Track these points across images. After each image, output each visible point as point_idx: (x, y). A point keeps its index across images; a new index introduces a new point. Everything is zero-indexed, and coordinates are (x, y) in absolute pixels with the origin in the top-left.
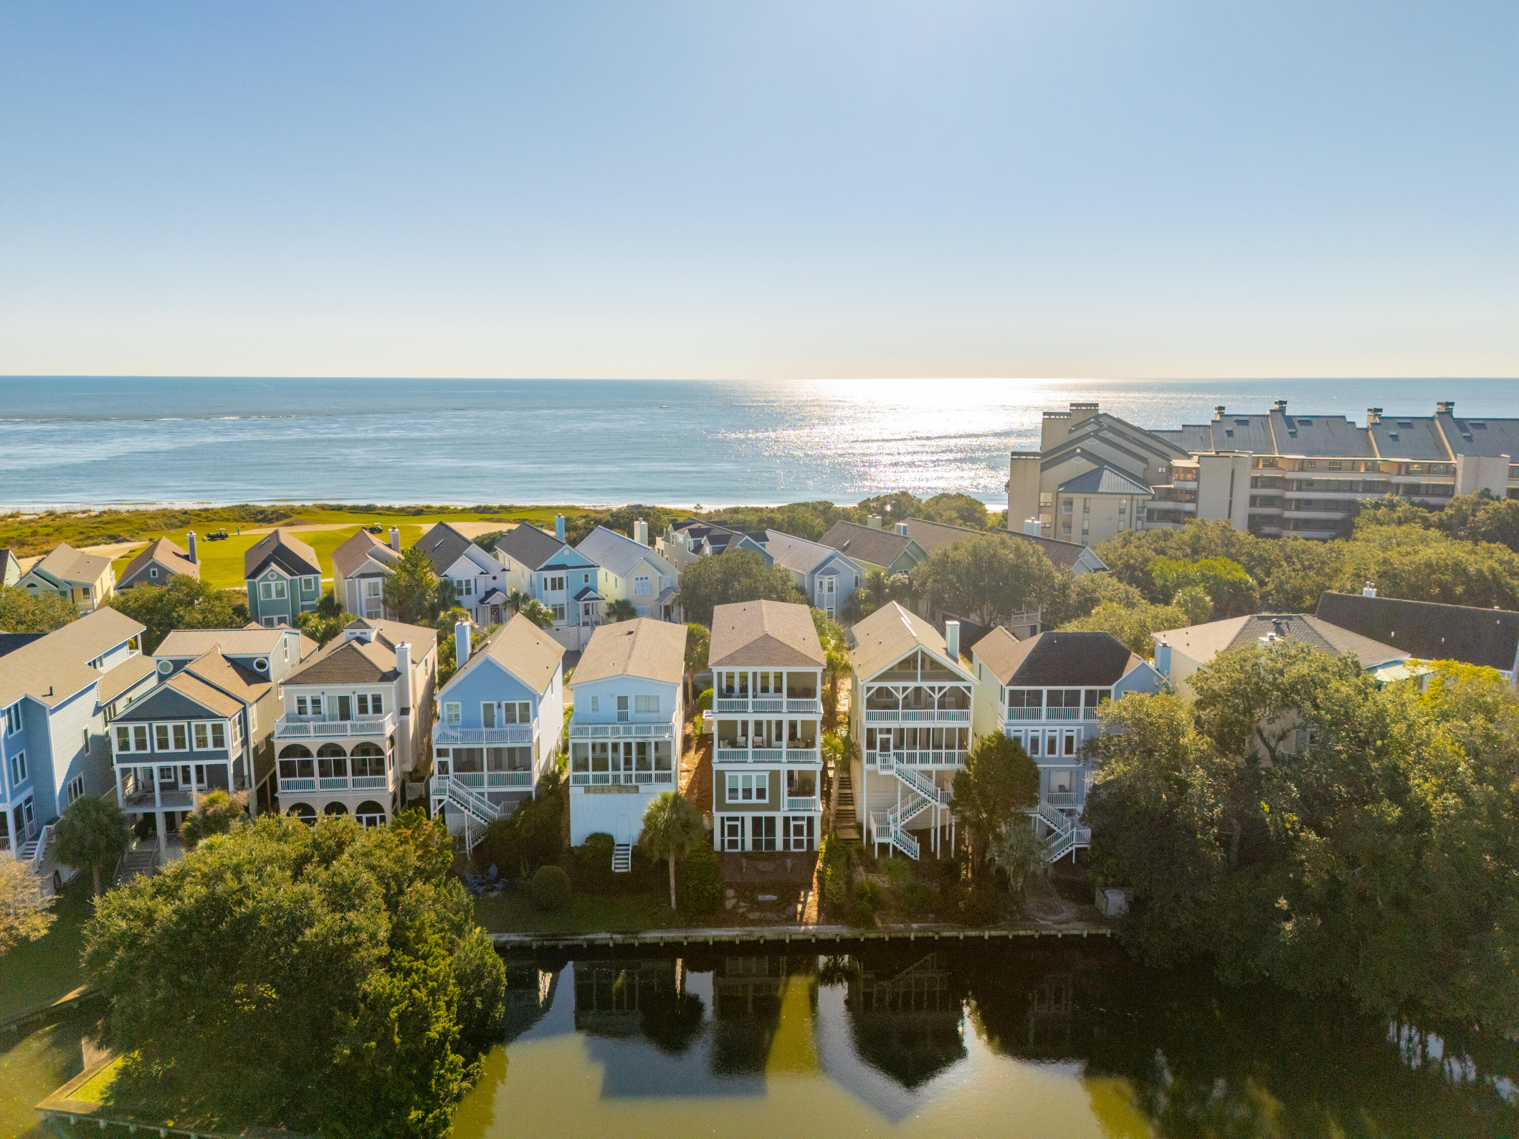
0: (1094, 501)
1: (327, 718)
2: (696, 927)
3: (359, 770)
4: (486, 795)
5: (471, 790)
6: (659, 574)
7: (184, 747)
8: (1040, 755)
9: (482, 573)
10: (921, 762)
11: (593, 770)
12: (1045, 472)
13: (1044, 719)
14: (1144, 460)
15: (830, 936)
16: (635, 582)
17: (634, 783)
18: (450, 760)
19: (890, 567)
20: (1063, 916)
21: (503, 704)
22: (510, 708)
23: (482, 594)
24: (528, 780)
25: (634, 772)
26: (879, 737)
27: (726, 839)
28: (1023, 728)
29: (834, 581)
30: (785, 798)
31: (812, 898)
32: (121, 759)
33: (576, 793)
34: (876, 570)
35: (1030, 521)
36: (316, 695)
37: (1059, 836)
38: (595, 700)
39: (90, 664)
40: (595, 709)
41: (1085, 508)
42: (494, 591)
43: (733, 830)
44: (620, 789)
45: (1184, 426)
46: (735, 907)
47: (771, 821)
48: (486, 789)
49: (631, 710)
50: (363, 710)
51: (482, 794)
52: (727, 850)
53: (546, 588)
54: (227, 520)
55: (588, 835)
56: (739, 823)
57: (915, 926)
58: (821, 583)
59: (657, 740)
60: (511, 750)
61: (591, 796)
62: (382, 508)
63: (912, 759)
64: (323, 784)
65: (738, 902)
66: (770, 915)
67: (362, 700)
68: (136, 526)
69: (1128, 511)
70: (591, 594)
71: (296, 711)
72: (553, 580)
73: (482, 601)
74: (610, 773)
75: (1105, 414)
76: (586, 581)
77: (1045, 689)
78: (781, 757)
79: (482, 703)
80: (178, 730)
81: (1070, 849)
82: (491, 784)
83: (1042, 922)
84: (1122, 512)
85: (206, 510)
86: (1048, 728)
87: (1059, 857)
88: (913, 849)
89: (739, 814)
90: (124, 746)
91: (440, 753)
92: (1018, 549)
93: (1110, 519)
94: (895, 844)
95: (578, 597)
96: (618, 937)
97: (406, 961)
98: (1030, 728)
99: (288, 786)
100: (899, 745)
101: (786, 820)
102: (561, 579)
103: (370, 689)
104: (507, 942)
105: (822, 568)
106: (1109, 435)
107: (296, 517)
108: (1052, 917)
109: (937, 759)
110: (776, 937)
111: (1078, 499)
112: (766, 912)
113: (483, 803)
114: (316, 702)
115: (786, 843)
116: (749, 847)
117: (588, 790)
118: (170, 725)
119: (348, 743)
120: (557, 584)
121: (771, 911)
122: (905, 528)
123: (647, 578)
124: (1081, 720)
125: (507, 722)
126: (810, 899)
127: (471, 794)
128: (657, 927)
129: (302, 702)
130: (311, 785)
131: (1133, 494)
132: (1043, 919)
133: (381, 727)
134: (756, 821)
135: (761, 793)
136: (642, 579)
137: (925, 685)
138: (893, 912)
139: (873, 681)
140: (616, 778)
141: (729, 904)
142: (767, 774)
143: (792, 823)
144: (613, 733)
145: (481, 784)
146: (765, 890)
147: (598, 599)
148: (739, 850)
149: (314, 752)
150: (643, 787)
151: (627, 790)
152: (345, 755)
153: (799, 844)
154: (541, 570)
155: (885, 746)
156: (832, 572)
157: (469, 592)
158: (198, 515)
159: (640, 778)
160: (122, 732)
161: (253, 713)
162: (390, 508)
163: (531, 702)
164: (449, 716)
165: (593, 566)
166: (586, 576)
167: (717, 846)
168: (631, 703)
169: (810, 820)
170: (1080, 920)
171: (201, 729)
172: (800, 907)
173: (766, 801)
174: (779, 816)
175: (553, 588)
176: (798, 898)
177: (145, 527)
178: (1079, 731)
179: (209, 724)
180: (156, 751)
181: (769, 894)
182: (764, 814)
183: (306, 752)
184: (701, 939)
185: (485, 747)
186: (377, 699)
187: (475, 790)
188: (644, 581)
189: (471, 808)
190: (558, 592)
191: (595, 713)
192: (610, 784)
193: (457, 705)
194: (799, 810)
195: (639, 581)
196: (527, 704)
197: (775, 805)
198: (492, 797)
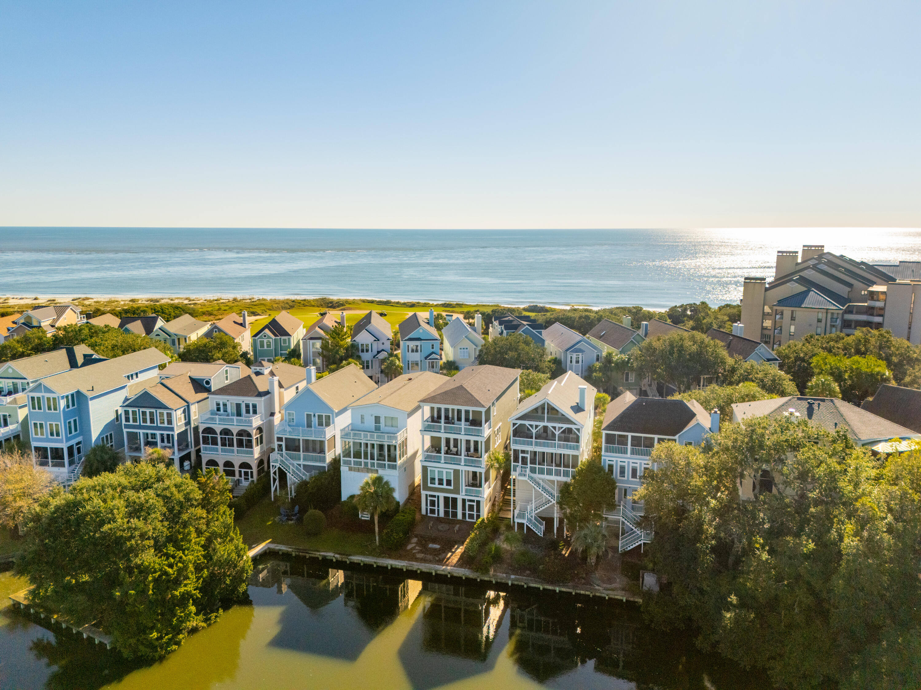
0: (799, 313)
1: (230, 414)
2: (383, 557)
3: (240, 444)
4: (302, 466)
5: (293, 462)
6: (474, 347)
7: (154, 423)
8: (626, 478)
9: (375, 340)
10: (548, 474)
11: (354, 458)
12: (768, 292)
13: (629, 455)
15: (460, 575)
16: (459, 350)
17: (376, 468)
18: (283, 444)
20: (614, 586)
21: (316, 415)
22: (320, 417)
23: (375, 352)
24: (323, 460)
25: (375, 461)
26: (521, 455)
27: (429, 508)
28: (614, 459)
29: (580, 356)
30: (463, 487)
31: (460, 550)
32: (127, 426)
33: (344, 469)
34: (611, 351)
35: (736, 324)
36: (225, 401)
37: (635, 532)
38: (362, 417)
39: (125, 376)
40: (362, 422)
41: (792, 317)
42: (383, 350)
43: (433, 503)
44: (368, 471)
45: (900, 262)
46: (413, 549)
47: (455, 500)
48: (302, 462)
49: (382, 425)
50: (248, 412)
51: (300, 465)
52: (429, 515)
53: (408, 351)
54: (313, 306)
55: (349, 496)
56: (436, 499)
57: (513, 577)
58: (571, 357)
59: (388, 443)
60: (314, 441)
61: (353, 472)
62: (394, 303)
63: (541, 472)
64: (223, 451)
65: (415, 546)
66: (429, 557)
67: (247, 406)
68: (267, 307)
70: (434, 356)
71: (216, 409)
72: (412, 347)
73: (374, 357)
74: (362, 460)
75: (828, 253)
76: (433, 348)
77: (630, 435)
78: (461, 462)
79: (306, 413)
80: (151, 414)
81: (639, 543)
82: (305, 459)
83: (597, 587)
84: (819, 321)
85: (305, 300)
86: (631, 461)
87: (632, 547)
88: (540, 530)
89: (436, 494)
90: (127, 419)
91: (280, 439)
92: (702, 342)
93: (810, 325)
94: (528, 524)
95: (426, 358)
96: (337, 556)
97: (171, 549)
98: (619, 460)
99: (206, 449)
100: (533, 462)
101: (464, 501)
102: (417, 347)
103: (251, 400)
104: (280, 550)
105: (573, 348)
106: (825, 267)
107: (347, 306)
108: (605, 585)
109: (558, 473)
110: (428, 571)
111: (787, 311)
112: (428, 554)
113: (300, 472)
114: (225, 405)
115: (464, 515)
116: (442, 514)
117: (350, 469)
118: (148, 411)
119: (235, 430)
120: (415, 349)
121: (431, 554)
122: (646, 325)
123: (467, 349)
125: (319, 425)
126: (459, 550)
127: (293, 465)
128: (362, 554)
129: (218, 404)
130: (217, 450)
131: (828, 310)
132: (598, 585)
133: (250, 422)
134: (446, 499)
135: (449, 483)
136: (464, 349)
137: (550, 425)
138: (505, 566)
139: (516, 419)
140: (366, 464)
141: (409, 547)
142: (452, 471)
143: (467, 503)
145: (299, 459)
146: (434, 541)
147: (438, 359)
148: (436, 515)
149: (218, 432)
150: (380, 471)
151: (372, 471)
152: (233, 435)
153: (471, 516)
154: (406, 340)
155: (524, 460)
156: (580, 351)
157: (367, 351)
158: (299, 303)
159: (379, 466)
160: (127, 412)
161: (194, 409)
162: (398, 303)
163: (331, 415)
164: (289, 419)
165: (437, 340)
166: (433, 345)
167: (423, 512)
168: (382, 420)
169: (478, 503)
170: (623, 589)
171: (162, 414)
172: (449, 555)
173: (452, 488)
174: (460, 498)
175: (413, 351)
176: (451, 549)
177: (271, 308)
179: (165, 412)
180: (142, 424)
181: (436, 544)
182: (451, 495)
183: (214, 432)
184: (385, 565)
185: (301, 438)
186: (254, 406)
187: (295, 463)
188: (465, 350)
189: (291, 472)
190: (415, 353)
191: (363, 425)
192: (363, 467)
193: (293, 414)
194: (472, 496)
195: (462, 350)
196: (329, 416)
197: (457, 491)
198: (306, 467)
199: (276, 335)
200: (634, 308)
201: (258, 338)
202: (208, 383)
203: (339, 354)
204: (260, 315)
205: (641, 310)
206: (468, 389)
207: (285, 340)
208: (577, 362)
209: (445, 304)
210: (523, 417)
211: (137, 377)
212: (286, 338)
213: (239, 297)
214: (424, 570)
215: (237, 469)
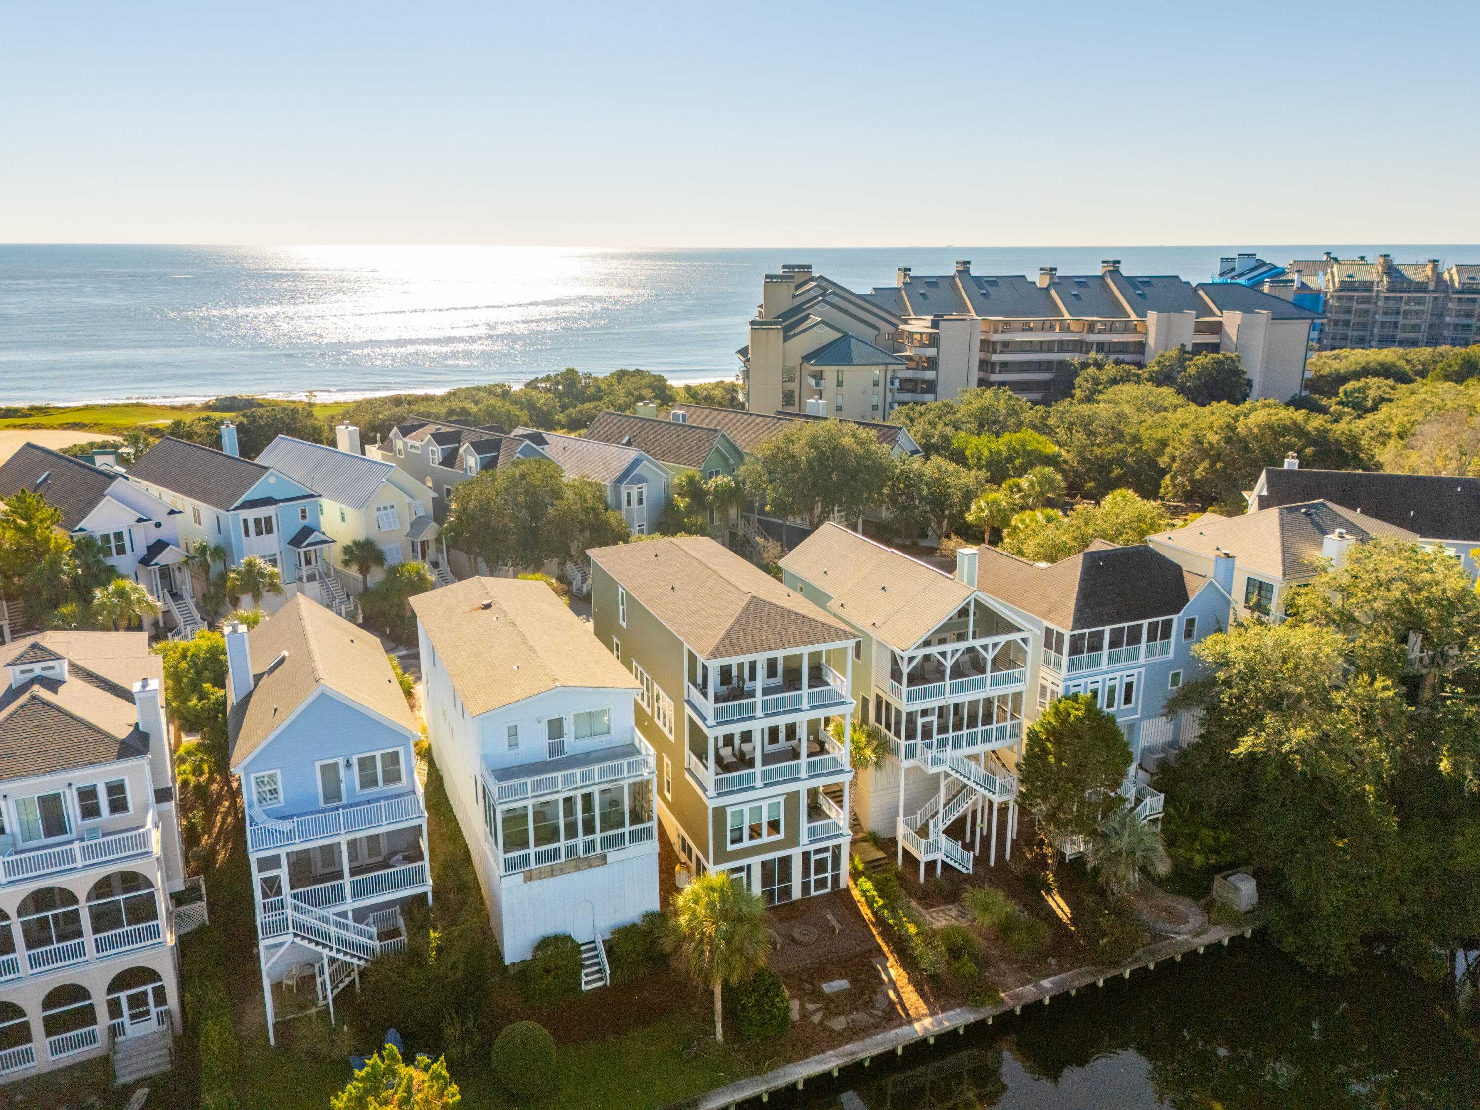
0: (846, 372)
1: (19, 838)
2: (772, 1068)
3: (107, 919)
4: (351, 915)
5: (324, 912)
6: (408, 500)
8: (1116, 708)
9: (140, 520)
10: (969, 745)
11: (536, 845)
12: (788, 344)
13: (1104, 666)
15: (954, 1027)
16: (376, 513)
17: (599, 851)
18: (283, 873)
19: (700, 468)
20: (1192, 922)
21: (355, 760)
22: (366, 764)
23: (142, 551)
25: (598, 836)
26: (920, 721)
28: (1083, 681)
29: (645, 490)
30: (804, 827)
31: (897, 972)
33: (511, 883)
34: (690, 473)
38: (513, 732)
40: (515, 745)
41: (837, 381)
42: (161, 544)
44: (578, 864)
46: (805, 1015)
47: (786, 862)
48: (350, 905)
49: (569, 737)
50: (91, 812)
51: (344, 915)
53: (247, 534)
56: (744, 874)
57: (1046, 983)
58: (629, 495)
59: (632, 781)
61: (535, 884)
63: (958, 743)
64: (34, 962)
65: (804, 1006)
66: (859, 1017)
67: (87, 795)
69: (881, 383)
70: (314, 536)
72: (257, 521)
73: (144, 562)
74: (562, 843)
76: (304, 517)
77: (1107, 629)
78: (799, 772)
79: (319, 764)
82: (356, 895)
83: (1179, 938)
84: (876, 384)
86: (1108, 676)
88: (965, 861)
89: (744, 862)
91: (266, 863)
93: (863, 392)
94: (944, 858)
95: (295, 543)
98: (1090, 680)
100: (943, 728)
101: (806, 856)
102: (268, 520)
103: (98, 775)
105: (628, 475)
108: (1183, 928)
109: (987, 737)
110: (882, 1052)
111: (830, 372)
112: (851, 1012)
115: (806, 887)
117: (528, 877)
119: (77, 884)
120: (264, 527)
122: (684, 416)
123: (392, 507)
124: (1142, 660)
125: (364, 785)
126: (893, 972)
127: (328, 920)
128: (714, 1084)
130: (11, 967)
131: (886, 364)
134: (766, 866)
135: (774, 826)
136: (385, 508)
137: (977, 643)
138: (1003, 966)
139: (918, 648)
140: (571, 850)
141: (795, 1013)
142: (782, 800)
143: (813, 858)
144: (564, 784)
145: (341, 898)
146: (824, 973)
147: (326, 542)
150: (613, 856)
151: (589, 864)
152: (74, 902)
153: (821, 884)
154: (237, 508)
155: (927, 732)
156: (641, 480)
157: (121, 550)
159: (607, 843)
163: (401, 750)
164: (260, 794)
165: (312, 496)
166: (304, 511)
168: (569, 728)
169: (836, 849)
172: (891, 993)
173: (781, 836)
174: (796, 853)
175: (259, 533)
176: (879, 977)
178: (1139, 674)
181: (834, 978)
182: (777, 855)
184: (787, 1085)
185: (343, 840)
186: (116, 790)
187: (330, 912)
188: (389, 510)
190: (265, 537)
191: (514, 751)
192: (563, 859)
193: (274, 776)
194: (822, 839)
195: (383, 512)
196: (396, 755)
197: (792, 840)
198: (360, 915)
206: (777, 603)
208: (640, 502)
210: (930, 640)
214: (875, 1052)
215: (99, 1000)
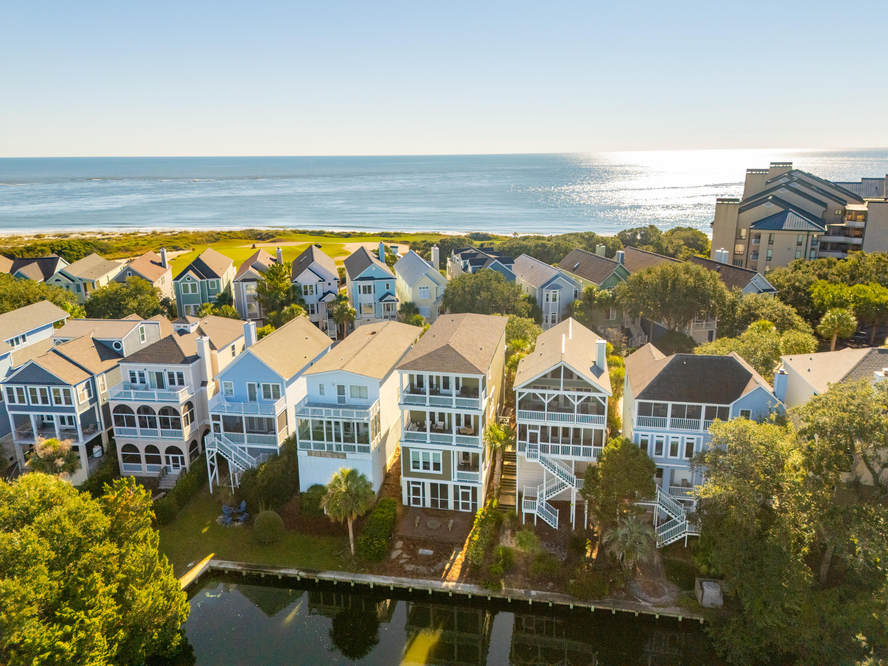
0: (777, 235)
1: (150, 387)
2: (363, 572)
3: (165, 423)
4: (246, 449)
5: (235, 445)
6: (436, 285)
7: (48, 403)
8: (663, 456)
9: (320, 281)
10: (563, 453)
11: (314, 439)
12: (742, 214)
13: (668, 427)
14: (824, 205)
15: (465, 593)
16: (419, 290)
17: (343, 451)
18: (221, 423)
19: (601, 284)
20: (664, 599)
21: (261, 385)
22: (266, 387)
23: (320, 294)
24: (275, 442)
25: (342, 443)
26: (529, 431)
27: (412, 497)
28: (649, 434)
29: (558, 294)
30: (455, 471)
31: (460, 557)
32: (11, 408)
33: (302, 454)
34: (591, 286)
35: (720, 251)
36: (142, 370)
37: (676, 523)
38: (321, 387)
39: (7, 342)
40: (322, 393)
41: (770, 240)
42: (329, 292)
43: (416, 491)
44: (333, 455)
45: (863, 179)
46: (399, 557)
47: (444, 488)
48: (246, 445)
49: (347, 395)
50: (172, 382)
51: (243, 449)
52: (412, 505)
53: (360, 292)
54: (241, 238)
55: (309, 486)
56: (421, 487)
57: (533, 593)
58: (547, 295)
59: (358, 421)
60: (260, 419)
61: (313, 458)
62: (328, 233)
63: (555, 451)
64: (142, 433)
65: (401, 554)
66: (422, 569)
67: (171, 375)
68: (190, 241)
69: (804, 244)
70: (389, 297)
71: (130, 380)
72: (364, 287)
73: (320, 300)
74: (325, 442)
75: (797, 170)
76: (388, 288)
77: (670, 404)
78: (452, 441)
79: (247, 383)
80: (43, 391)
81: (683, 536)
82: (249, 442)
83: (643, 603)
84: (799, 244)
85: (230, 232)
86: (671, 435)
87: (672, 541)
88: (553, 521)
89: (421, 480)
90: (12, 399)
91: (216, 418)
92: (698, 274)
93: (789, 249)
94: (539, 515)
95: (381, 300)
96: (302, 574)
97: (67, 611)
98: (656, 434)
99: (120, 432)
100: (544, 439)
101: (456, 488)
102: (370, 287)
103: (175, 368)
104: (225, 568)
105: (550, 284)
106: (797, 186)
107: (278, 237)
108: (652, 599)
109: (576, 452)
110: (422, 588)
111: (765, 234)
112: (419, 565)
113: (244, 456)
114: (142, 375)
115: (456, 504)
116: (428, 504)
117: (310, 454)
118: (38, 388)
119: (157, 407)
120: (367, 290)
121: (423, 565)
122: (622, 254)
123: (427, 288)
124: (701, 430)
125: (265, 397)
126: (459, 556)
127: (235, 449)
128: (333, 568)
129: (132, 374)
130: (135, 433)
131: (809, 231)
132: (644, 600)
133: (176, 396)
134: (434, 486)
135: (437, 466)
136: (424, 288)
137: (567, 393)
138: (520, 576)
139: (524, 387)
140: (330, 447)
141: (395, 555)
142: (441, 453)
143: (461, 491)
145: (243, 441)
146: (425, 545)
147: (394, 301)
148: (421, 506)
149: (135, 411)
150: (349, 455)
151: (338, 456)
152: (155, 414)
153: (465, 506)
154: (356, 280)
155: (534, 439)
156: (557, 287)
157: (311, 293)
158: (225, 235)
159: (347, 448)
160: (9, 391)
161: (99, 381)
162: (332, 233)
163: (280, 384)
164: (227, 390)
165: (392, 278)
166: (388, 285)
167: (405, 502)
168: (347, 390)
169: (474, 490)
170: (678, 605)
171: (56, 392)
172: (448, 566)
173: (441, 472)
174: (451, 485)
175: (365, 292)
176: (449, 557)
177: (195, 242)
178: (699, 439)
179: (61, 389)
180: (31, 404)
181: (427, 548)
182: (439, 482)
183: (130, 411)
184: (366, 583)
185: (244, 416)
186: (180, 375)
187: (238, 446)
188: (425, 289)
189: (233, 458)
190: (368, 295)
191: (322, 396)
192: (326, 450)
193: (231, 384)
194: (466, 481)
195: (422, 290)
196: (278, 386)
197: (447, 476)
198: (252, 451)
199: (201, 278)
200: (587, 233)
201: (181, 282)
202: (118, 345)
203: (278, 299)
204: (183, 250)
205: (593, 236)
206: (457, 350)
207: (213, 283)
208: (554, 300)
209: (383, 233)
210: (534, 385)
211: (24, 340)
212: (214, 280)
213: (158, 229)
214: (417, 587)
215: (162, 455)
